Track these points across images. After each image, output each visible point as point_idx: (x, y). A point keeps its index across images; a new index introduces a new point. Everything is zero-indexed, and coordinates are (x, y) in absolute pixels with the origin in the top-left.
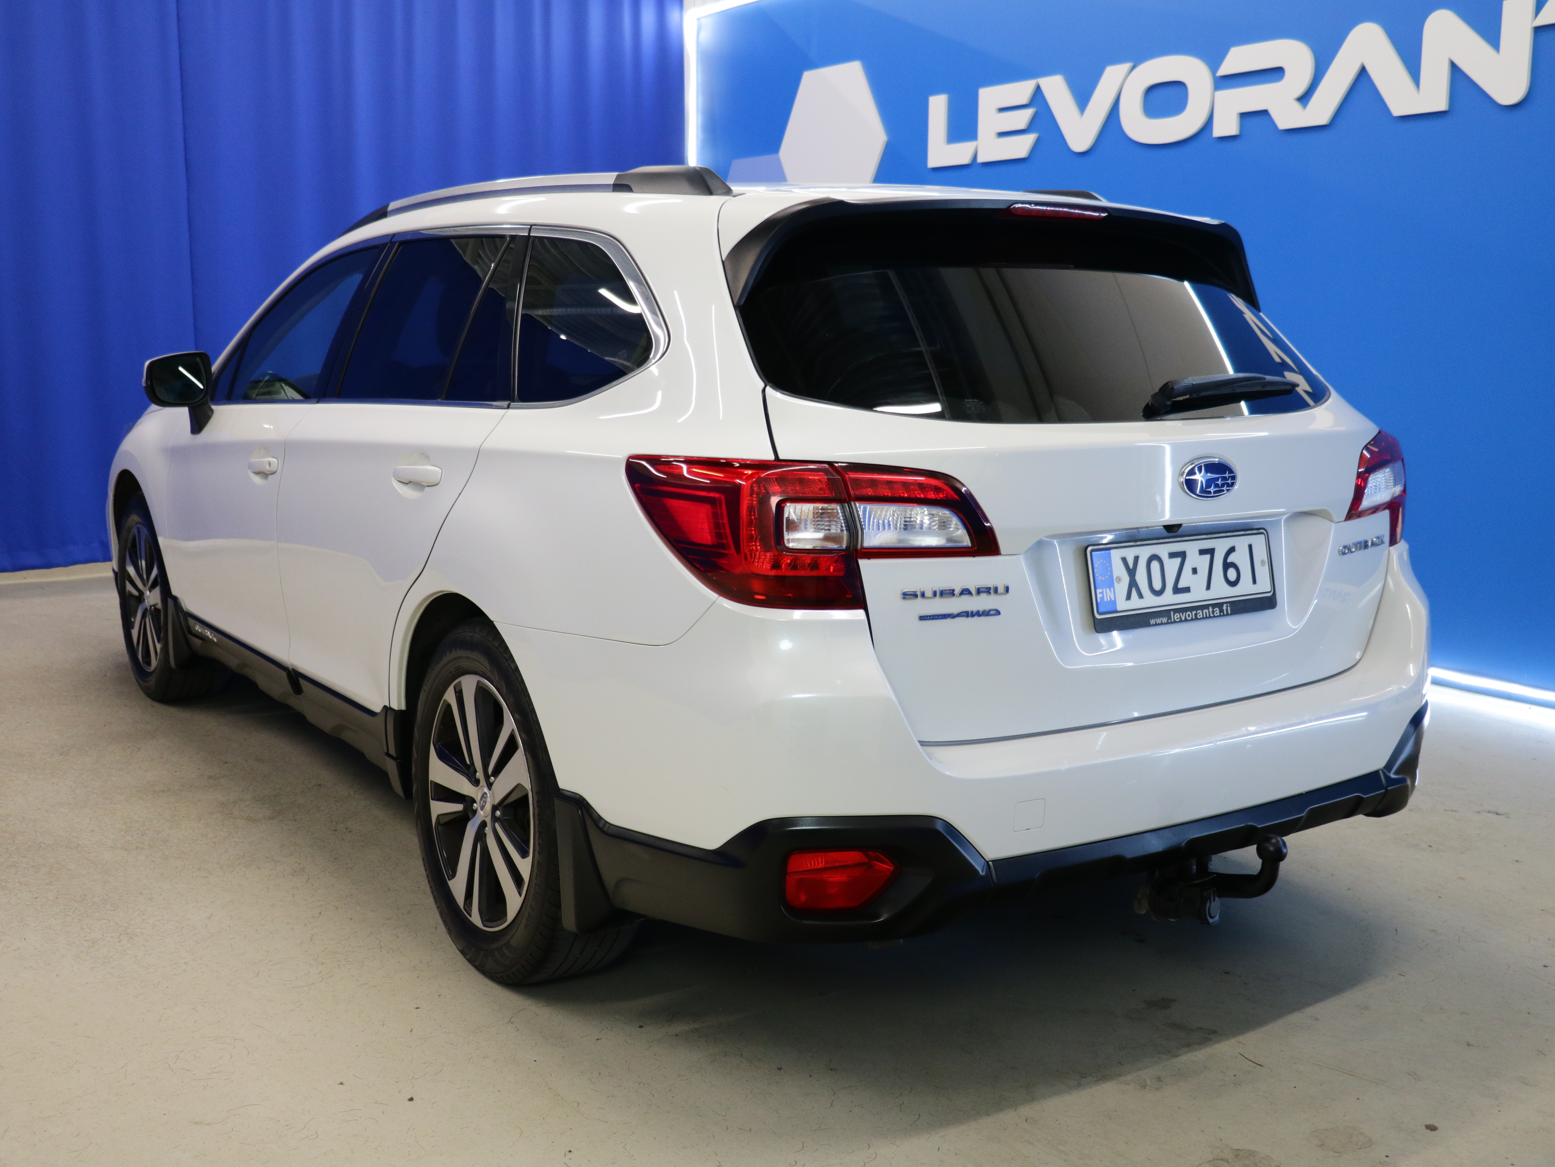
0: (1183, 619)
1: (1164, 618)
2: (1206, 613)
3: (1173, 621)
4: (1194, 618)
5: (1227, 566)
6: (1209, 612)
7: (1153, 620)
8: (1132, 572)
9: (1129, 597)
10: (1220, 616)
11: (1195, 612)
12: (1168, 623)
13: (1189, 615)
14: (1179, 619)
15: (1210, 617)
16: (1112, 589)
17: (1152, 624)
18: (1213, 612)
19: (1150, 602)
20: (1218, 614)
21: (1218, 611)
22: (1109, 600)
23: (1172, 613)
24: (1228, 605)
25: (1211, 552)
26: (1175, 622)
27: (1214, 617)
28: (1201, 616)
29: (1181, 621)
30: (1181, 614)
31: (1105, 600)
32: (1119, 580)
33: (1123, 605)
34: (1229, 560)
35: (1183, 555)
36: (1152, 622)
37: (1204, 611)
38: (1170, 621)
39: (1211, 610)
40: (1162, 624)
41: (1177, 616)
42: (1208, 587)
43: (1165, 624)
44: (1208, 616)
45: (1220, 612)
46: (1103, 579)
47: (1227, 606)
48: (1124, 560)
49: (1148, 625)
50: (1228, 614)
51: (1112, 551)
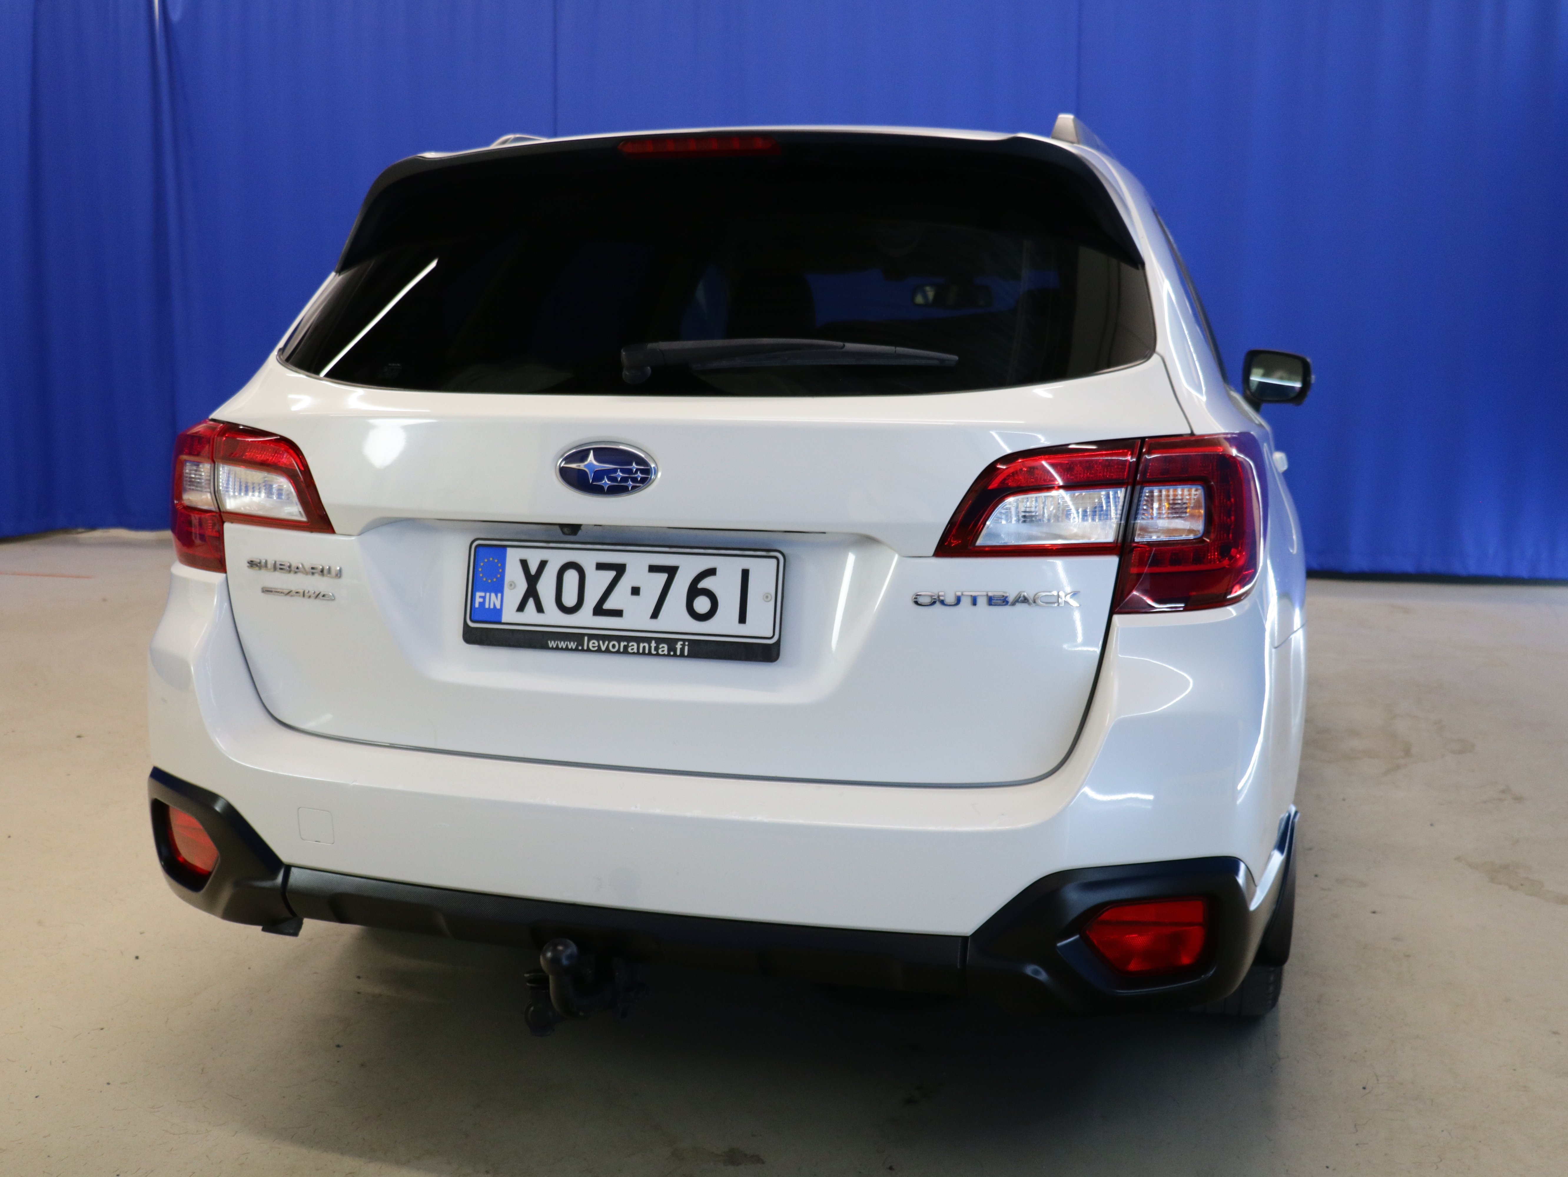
0: (603, 648)
1: (572, 643)
2: (644, 647)
3: (585, 648)
4: (622, 650)
5: (694, 592)
6: (650, 648)
7: (553, 642)
8: (532, 580)
9: (521, 608)
10: (668, 655)
11: (625, 643)
12: (576, 650)
13: (614, 646)
14: (596, 648)
15: (650, 654)
16: (499, 595)
17: (550, 646)
18: (657, 649)
19: (553, 617)
20: (666, 652)
21: (666, 648)
22: (492, 607)
23: (586, 638)
24: (687, 643)
25: (671, 571)
26: (588, 650)
27: (658, 655)
28: (635, 651)
29: (599, 650)
30: (601, 642)
31: (487, 606)
32: (513, 585)
33: (510, 616)
34: (703, 584)
35: (620, 569)
36: (552, 644)
37: (642, 645)
38: (580, 648)
39: (653, 644)
40: (567, 649)
41: (594, 643)
42: (655, 615)
43: (572, 650)
44: (647, 651)
45: (669, 651)
46: (490, 581)
47: (683, 645)
48: (524, 564)
49: (544, 647)
50: (682, 655)
51: (509, 550)
